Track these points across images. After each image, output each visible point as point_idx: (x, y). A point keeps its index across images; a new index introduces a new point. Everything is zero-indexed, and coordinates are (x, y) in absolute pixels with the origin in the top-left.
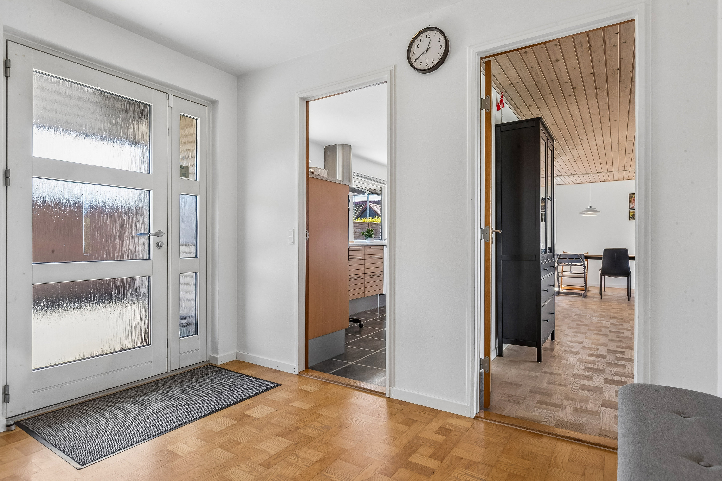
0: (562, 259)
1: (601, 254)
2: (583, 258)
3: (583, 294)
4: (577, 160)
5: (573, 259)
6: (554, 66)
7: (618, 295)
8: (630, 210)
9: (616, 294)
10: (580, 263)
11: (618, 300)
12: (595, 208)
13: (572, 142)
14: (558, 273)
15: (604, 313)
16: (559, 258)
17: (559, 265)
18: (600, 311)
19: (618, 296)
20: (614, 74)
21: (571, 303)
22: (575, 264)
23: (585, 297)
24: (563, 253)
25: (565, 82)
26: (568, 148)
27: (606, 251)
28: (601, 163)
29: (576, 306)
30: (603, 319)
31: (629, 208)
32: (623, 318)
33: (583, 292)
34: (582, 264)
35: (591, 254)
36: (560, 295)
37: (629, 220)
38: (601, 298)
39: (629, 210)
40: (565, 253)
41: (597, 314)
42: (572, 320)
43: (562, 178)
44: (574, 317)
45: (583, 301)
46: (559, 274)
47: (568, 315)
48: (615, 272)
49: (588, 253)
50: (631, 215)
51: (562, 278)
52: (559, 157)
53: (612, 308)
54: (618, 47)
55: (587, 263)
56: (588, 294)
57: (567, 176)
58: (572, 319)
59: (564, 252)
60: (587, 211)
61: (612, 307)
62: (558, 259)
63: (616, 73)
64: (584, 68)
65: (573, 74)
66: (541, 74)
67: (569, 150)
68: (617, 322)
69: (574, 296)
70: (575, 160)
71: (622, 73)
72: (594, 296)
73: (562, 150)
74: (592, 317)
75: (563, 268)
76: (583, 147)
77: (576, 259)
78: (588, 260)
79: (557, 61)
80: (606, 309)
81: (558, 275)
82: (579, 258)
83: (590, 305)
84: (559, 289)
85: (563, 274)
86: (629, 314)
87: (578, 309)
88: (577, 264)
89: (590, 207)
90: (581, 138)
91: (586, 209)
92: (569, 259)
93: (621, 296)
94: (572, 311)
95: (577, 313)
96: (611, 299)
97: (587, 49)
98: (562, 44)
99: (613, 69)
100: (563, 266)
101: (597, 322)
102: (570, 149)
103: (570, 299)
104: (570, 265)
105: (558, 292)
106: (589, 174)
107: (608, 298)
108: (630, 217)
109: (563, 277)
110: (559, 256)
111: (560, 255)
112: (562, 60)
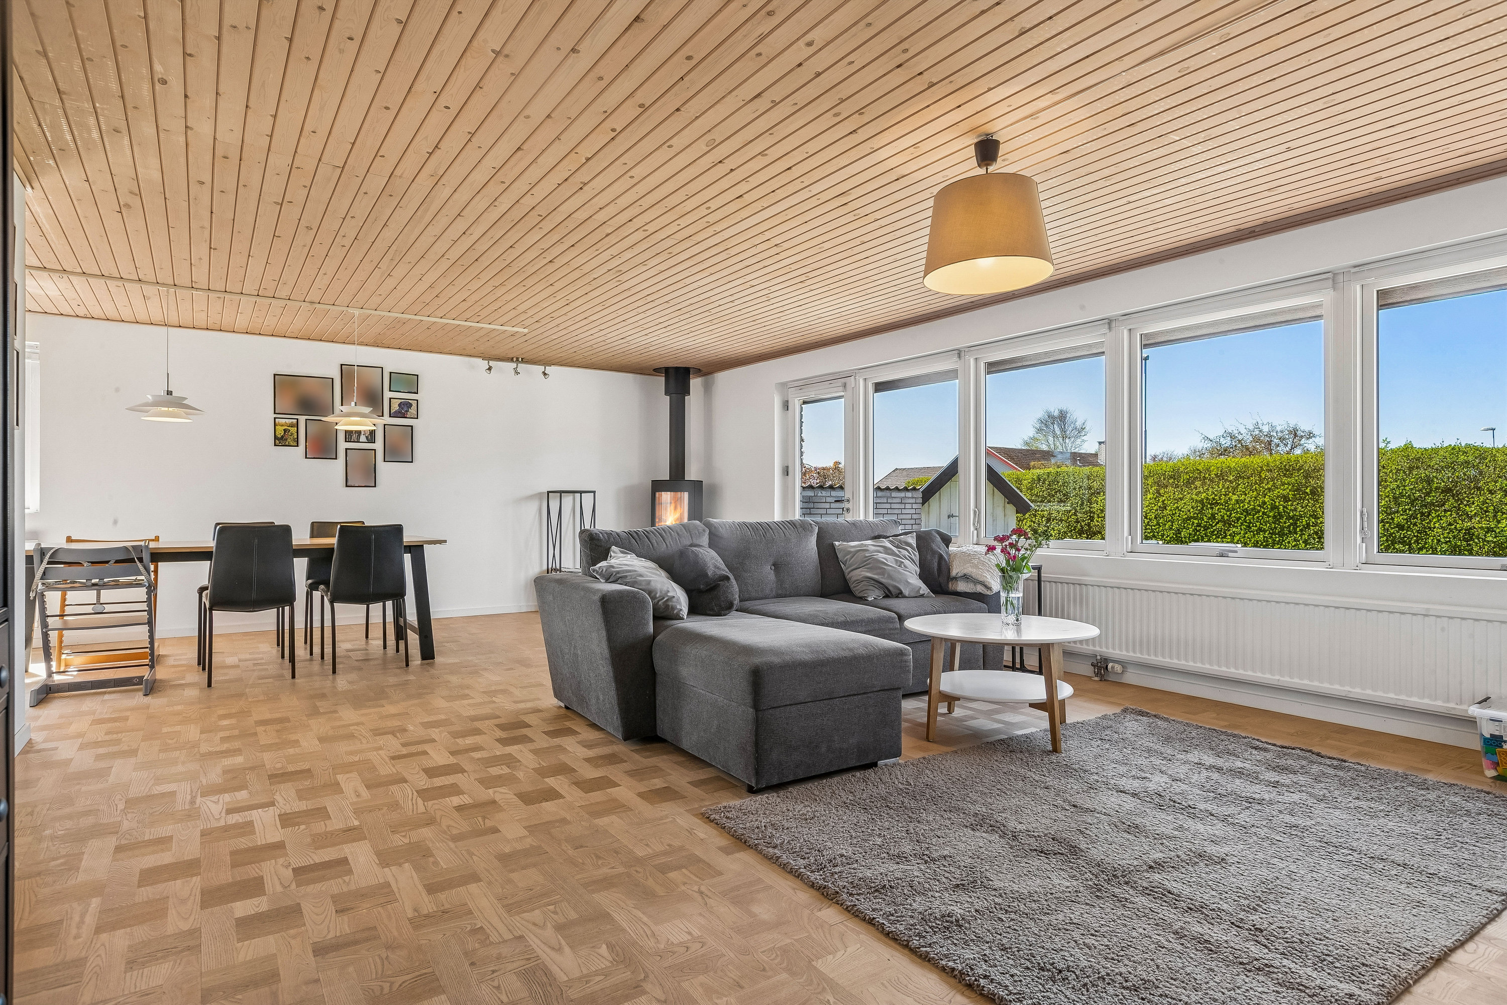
0: (62, 566)
1: (209, 541)
2: (146, 557)
3: (147, 680)
4: (127, 206)
5: (107, 562)
7: (255, 659)
8: (277, 420)
9: (248, 656)
10: (134, 578)
11: (260, 681)
12: (186, 399)
13: (114, 86)
14: (44, 617)
15: (239, 760)
16: (49, 563)
17: (50, 588)
18: (218, 749)
19: (254, 664)
21: (99, 733)
22: (112, 581)
23: (151, 688)
24: (67, 541)
26: (92, 121)
27: (225, 532)
28: (210, 248)
29: (126, 748)
30: (243, 795)
31: (275, 413)
32: (309, 770)
33: (145, 672)
34: (142, 577)
35: (167, 542)
36: (55, 698)
37: (275, 445)
38: (209, 685)
39: (275, 418)
40: (72, 541)
41: (214, 775)
42: (119, 849)
43: (63, 283)
44: (126, 825)
45: (148, 707)
46: (50, 620)
47: (90, 820)
48: (254, 596)
49: (157, 539)
50: (280, 431)
51: (61, 637)
52: (51, 162)
53: (256, 722)
55: (156, 571)
56: (161, 673)
57: (84, 279)
58: (111, 842)
59: (69, 540)
60: (157, 403)
61: (256, 717)
62: (44, 565)
67: (95, 135)
68: (300, 798)
69: (110, 693)
70: (122, 203)
72: (183, 678)
73: (63, 121)
74: (199, 800)
75: (64, 599)
76: (161, 134)
77: (117, 562)
78: (159, 563)
80: (236, 732)
81: (44, 625)
82: (132, 561)
83: (178, 728)
84: (50, 674)
85: (65, 618)
86: (321, 740)
87: (133, 760)
88: (122, 579)
89: (169, 393)
90: (158, 68)
91: (153, 396)
92: (92, 563)
93: (263, 661)
94: (112, 779)
95: (134, 792)
96: (239, 680)
100: (64, 591)
101: (226, 829)
102: (103, 127)
103: (94, 713)
104: (94, 585)
105: (47, 685)
106: (164, 285)
107: (227, 678)
108: (276, 437)
109: (64, 632)
110: (49, 555)
111: (52, 551)
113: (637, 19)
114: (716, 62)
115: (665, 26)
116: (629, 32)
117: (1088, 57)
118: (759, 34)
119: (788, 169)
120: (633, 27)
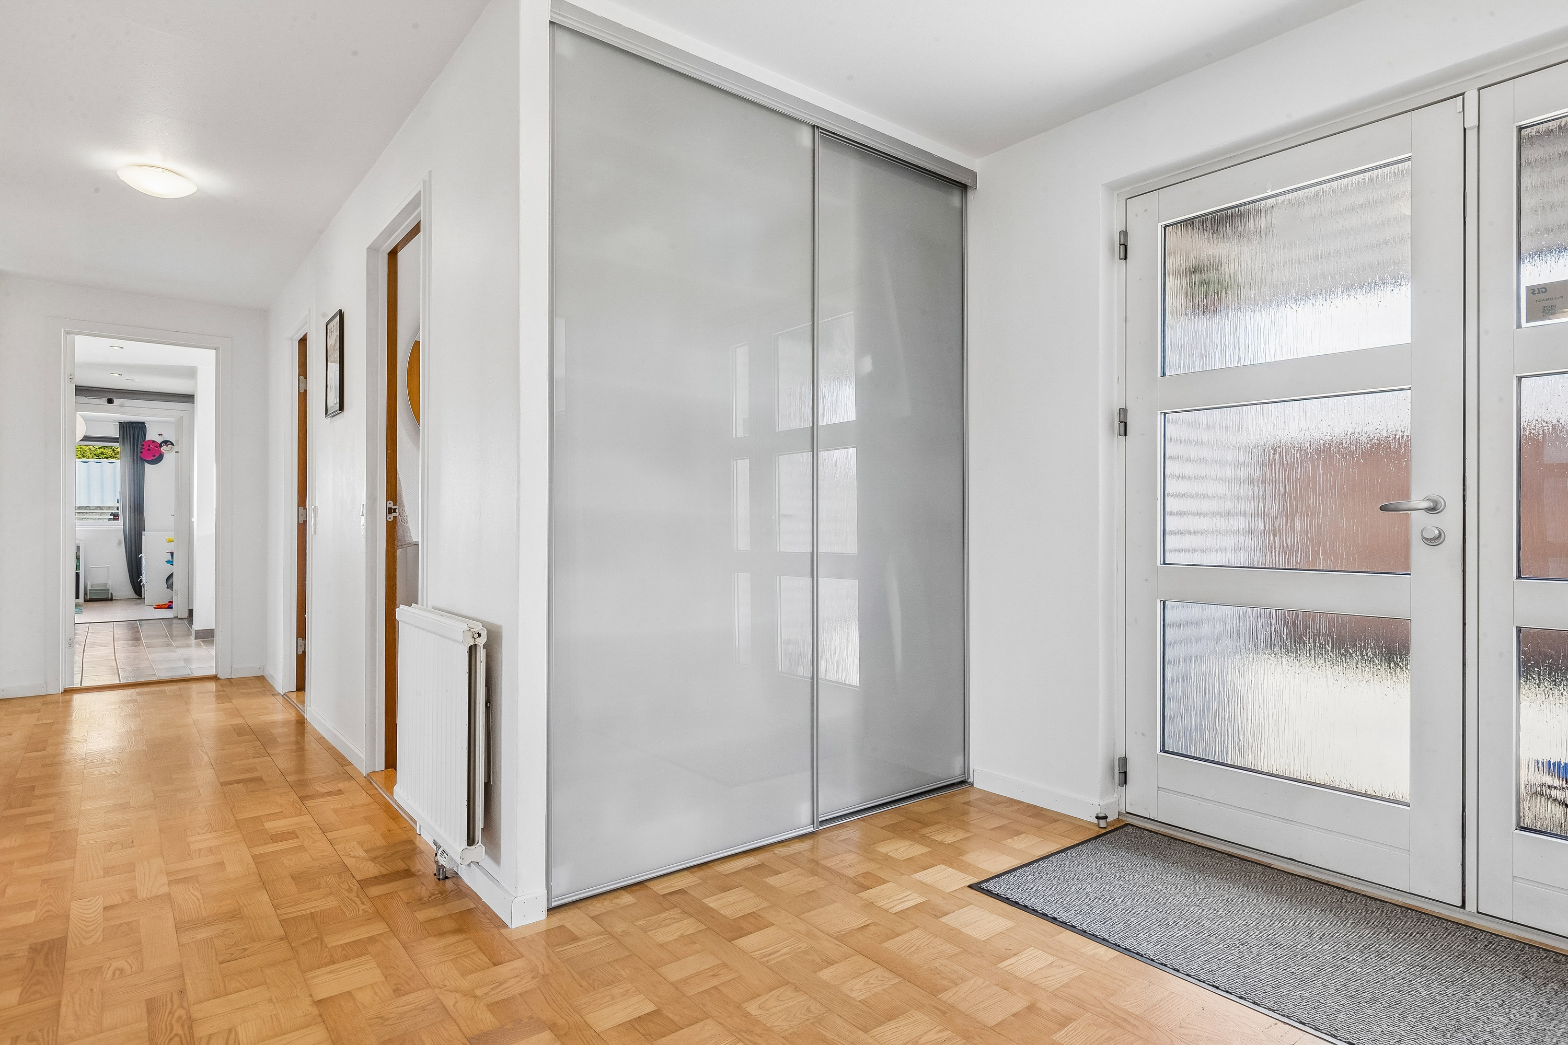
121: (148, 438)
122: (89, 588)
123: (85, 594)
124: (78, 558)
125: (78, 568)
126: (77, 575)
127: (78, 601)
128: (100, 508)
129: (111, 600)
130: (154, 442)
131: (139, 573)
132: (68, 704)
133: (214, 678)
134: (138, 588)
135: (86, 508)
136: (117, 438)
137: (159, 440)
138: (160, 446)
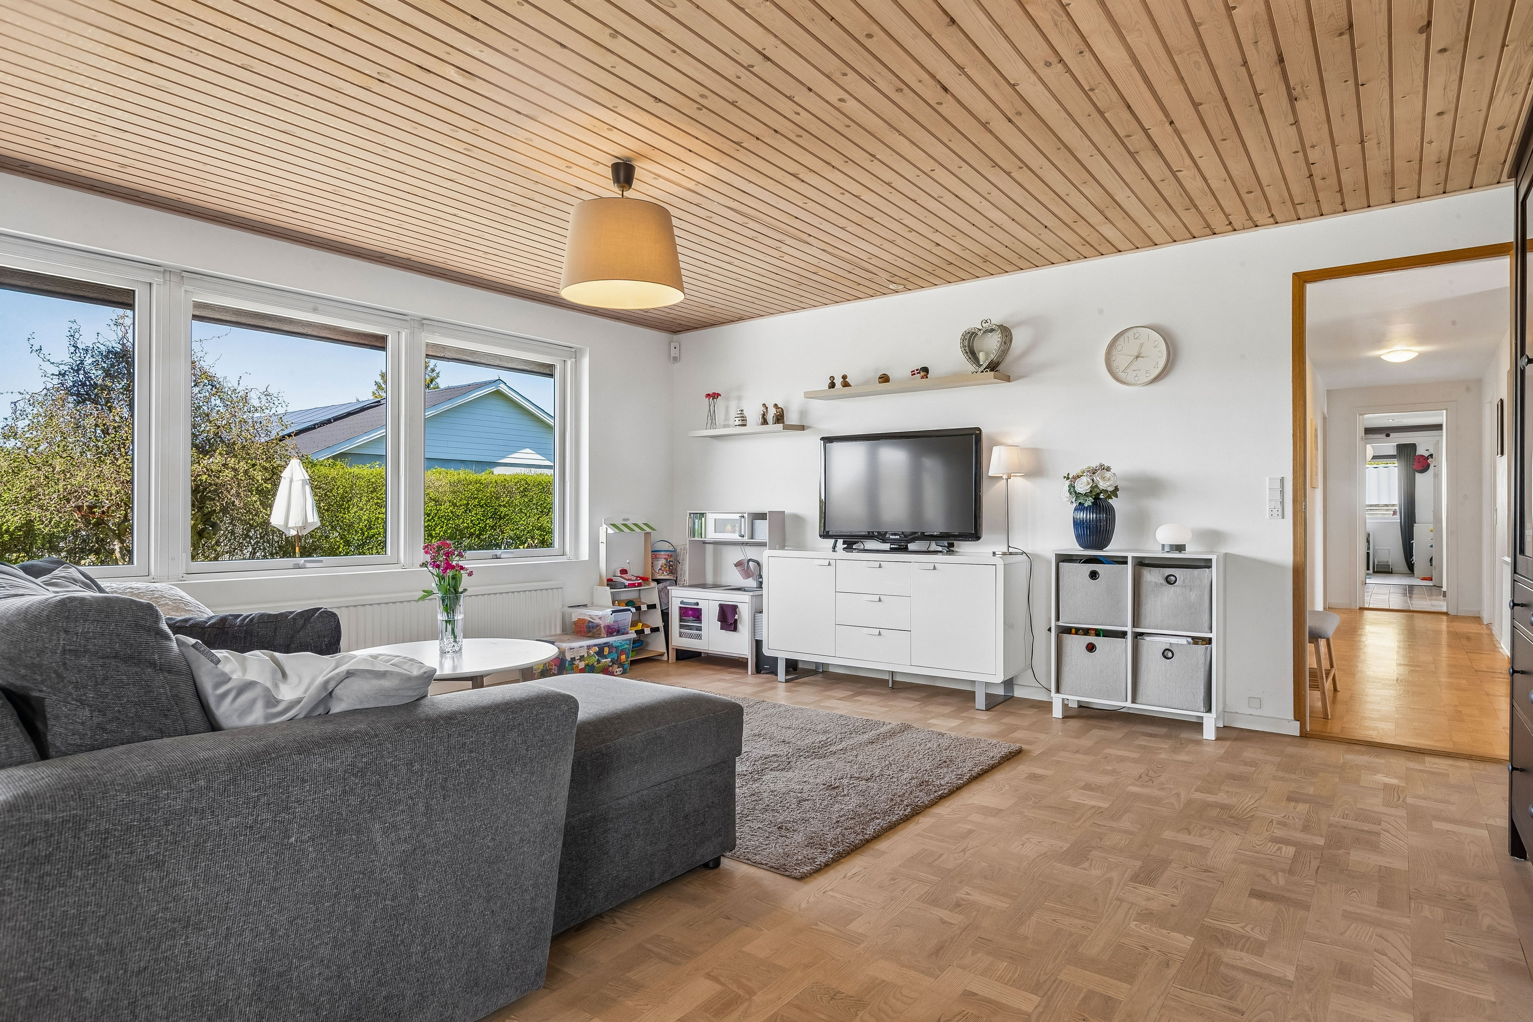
6: (1455, 100)
20: (1302, 87)
25: (1447, 53)
54: (1308, 145)
63: (1299, 89)
64: (1382, 99)
65: (1413, 81)
66: (1504, 74)
71: (1282, 88)
79: (1440, 114)
97: (1370, 139)
98: (1417, 145)
99: (1307, 98)
112: (1430, 113)
113: (953, 21)
114: (851, 50)
115: (930, 36)
116: (940, 12)
117: (744, 192)
118: (874, 78)
119: (561, 45)
120: (945, 17)
121: (1418, 453)
122: (1376, 563)
123: (1374, 568)
124: (1368, 542)
125: (1369, 549)
126: (1368, 554)
127: (1368, 572)
128: (1386, 505)
129: (1392, 573)
130: (1422, 456)
131: (1412, 555)
132: (1361, 616)
133: (1446, 614)
134: (1411, 567)
135: (1376, 506)
136: (1395, 455)
137: (1426, 454)
138: (1427, 458)
